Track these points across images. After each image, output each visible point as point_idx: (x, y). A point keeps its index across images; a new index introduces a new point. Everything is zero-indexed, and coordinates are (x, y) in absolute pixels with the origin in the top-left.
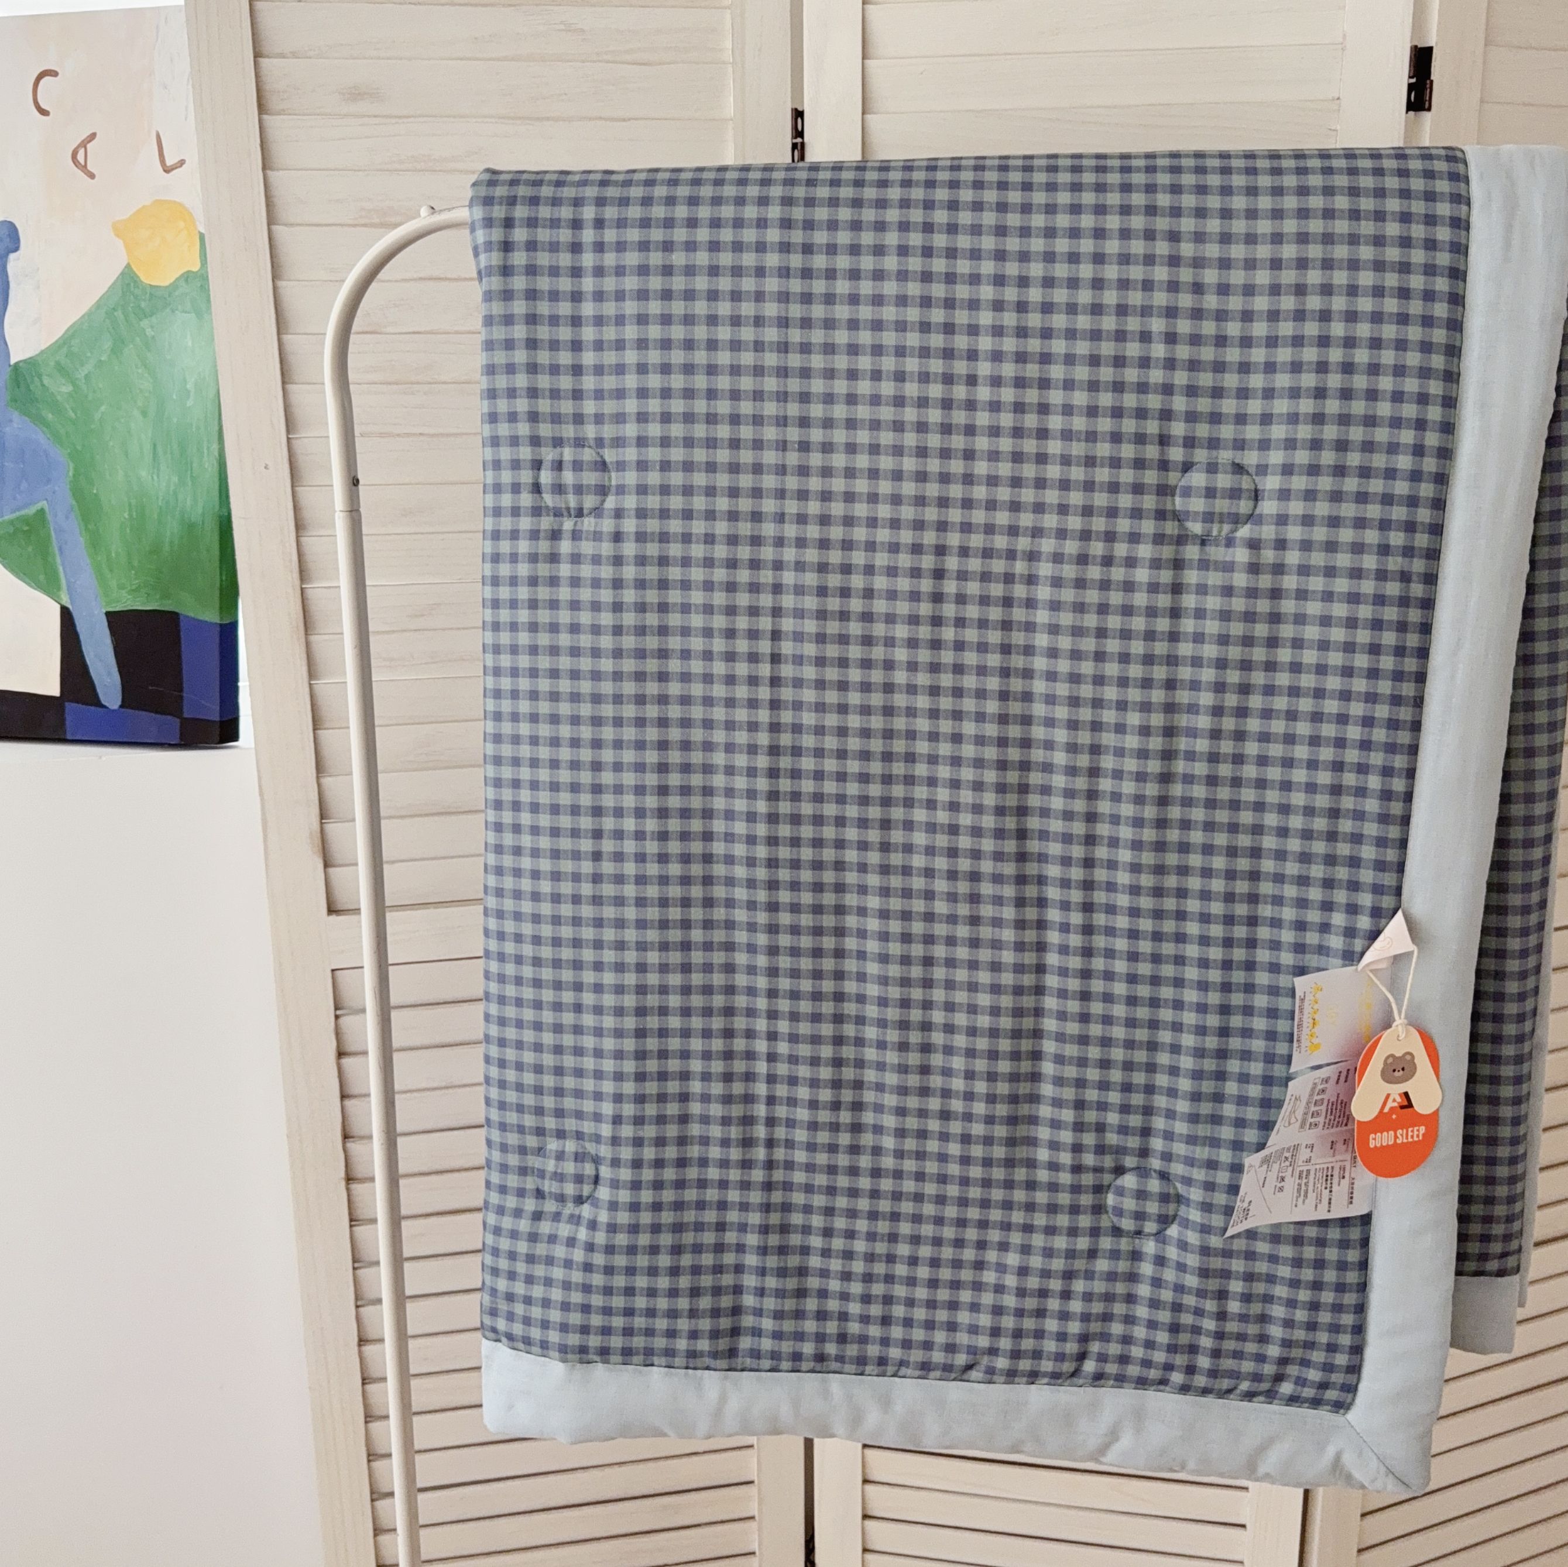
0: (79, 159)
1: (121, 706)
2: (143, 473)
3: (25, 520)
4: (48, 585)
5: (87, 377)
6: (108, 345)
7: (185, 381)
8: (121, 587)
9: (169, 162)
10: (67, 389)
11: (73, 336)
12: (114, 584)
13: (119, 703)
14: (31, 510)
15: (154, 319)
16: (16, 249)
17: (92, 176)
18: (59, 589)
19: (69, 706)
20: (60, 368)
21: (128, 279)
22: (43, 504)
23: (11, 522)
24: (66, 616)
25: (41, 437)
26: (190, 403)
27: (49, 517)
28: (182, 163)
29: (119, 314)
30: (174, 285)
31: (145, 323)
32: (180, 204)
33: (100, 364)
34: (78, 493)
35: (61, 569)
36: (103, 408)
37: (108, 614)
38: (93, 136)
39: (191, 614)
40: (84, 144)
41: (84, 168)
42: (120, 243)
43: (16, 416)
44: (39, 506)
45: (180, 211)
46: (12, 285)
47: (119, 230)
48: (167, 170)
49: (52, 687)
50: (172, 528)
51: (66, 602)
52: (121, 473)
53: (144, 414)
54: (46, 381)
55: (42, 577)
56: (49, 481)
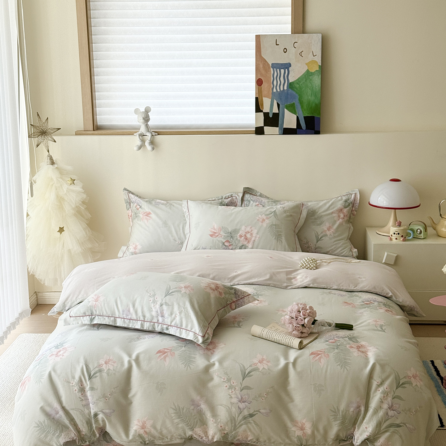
0: (300, 54)
1: (306, 129)
2: (310, 97)
3: (292, 104)
4: (295, 113)
5: (301, 84)
6: (304, 80)
7: (316, 85)
8: (306, 113)
9: (314, 55)
10: (298, 86)
11: (299, 79)
12: (305, 113)
13: (305, 129)
14: (292, 103)
15: (311, 76)
16: (291, 67)
17: (303, 57)
18: (296, 113)
19: (298, 130)
20: (297, 83)
21: (308, 71)
22: (294, 102)
23: (289, 104)
24: (297, 117)
25: (294, 93)
26: (317, 88)
27: (295, 103)
28: (316, 55)
29: (306, 76)
30: (315, 72)
31: (310, 77)
32: (316, 61)
33: (303, 82)
34: (299, 100)
35: (297, 111)
36: (304, 89)
37: (304, 117)
38: (303, 51)
39: (316, 116)
40: (301, 52)
41: (301, 56)
42: (306, 66)
43: (290, 90)
44: (293, 102)
45: (316, 62)
46: (290, 71)
47: (306, 64)
48: (314, 56)
49: (295, 127)
50: (314, 105)
51: (297, 115)
52: (306, 97)
53: (310, 89)
54: (295, 85)
55: (294, 112)
56: (295, 99)
